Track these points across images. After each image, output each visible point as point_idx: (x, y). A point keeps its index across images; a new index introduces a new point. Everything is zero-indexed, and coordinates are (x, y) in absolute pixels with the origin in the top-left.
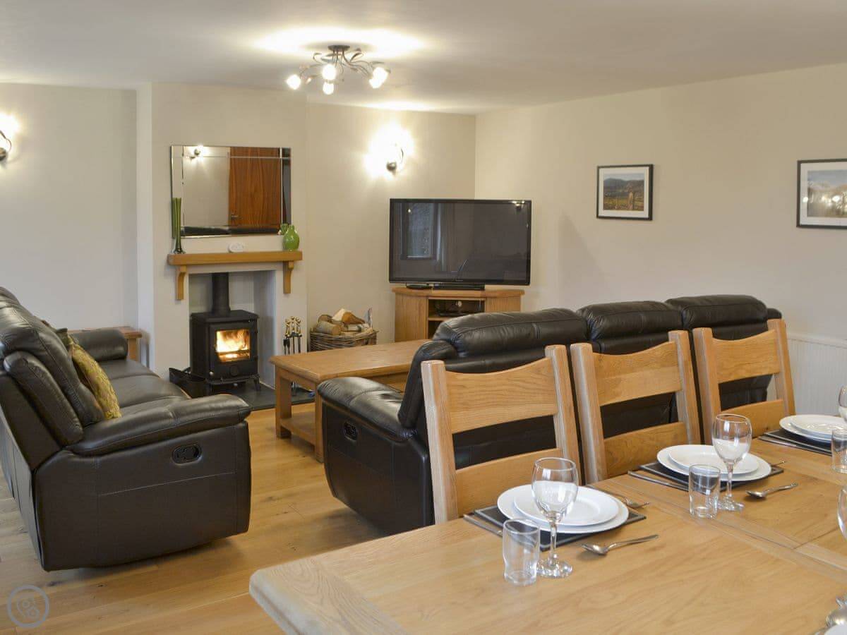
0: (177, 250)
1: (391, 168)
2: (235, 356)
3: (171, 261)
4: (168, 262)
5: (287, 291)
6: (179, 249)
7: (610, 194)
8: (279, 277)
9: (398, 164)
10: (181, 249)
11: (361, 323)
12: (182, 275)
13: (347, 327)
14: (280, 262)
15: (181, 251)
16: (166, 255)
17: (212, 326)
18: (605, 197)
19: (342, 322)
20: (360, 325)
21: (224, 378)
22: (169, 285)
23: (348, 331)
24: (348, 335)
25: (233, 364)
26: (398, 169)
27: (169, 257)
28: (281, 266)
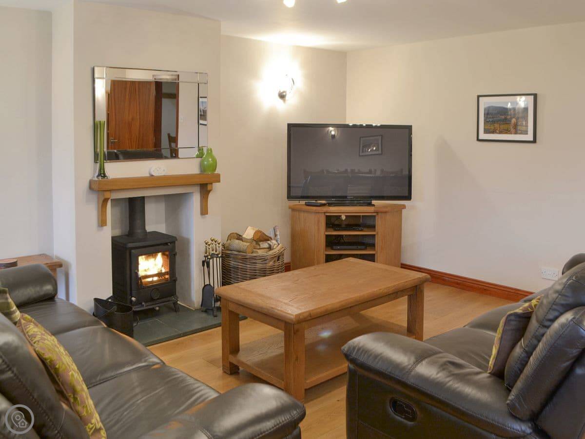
0: (99, 175)
1: (282, 96)
2: (155, 279)
3: (95, 186)
4: (91, 188)
5: (204, 211)
6: (102, 174)
7: (491, 120)
8: (196, 200)
9: (287, 93)
10: (104, 174)
11: (269, 240)
12: (105, 201)
13: (259, 245)
14: (197, 184)
15: (105, 176)
16: (88, 180)
17: (133, 251)
18: (486, 122)
19: (253, 240)
20: (269, 242)
21: (145, 302)
22: (92, 211)
23: (260, 249)
24: (261, 253)
25: (154, 287)
26: (287, 98)
27: (91, 182)
28: (197, 189)
